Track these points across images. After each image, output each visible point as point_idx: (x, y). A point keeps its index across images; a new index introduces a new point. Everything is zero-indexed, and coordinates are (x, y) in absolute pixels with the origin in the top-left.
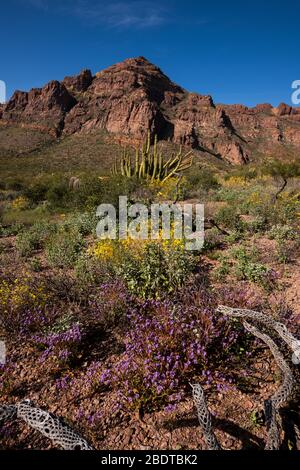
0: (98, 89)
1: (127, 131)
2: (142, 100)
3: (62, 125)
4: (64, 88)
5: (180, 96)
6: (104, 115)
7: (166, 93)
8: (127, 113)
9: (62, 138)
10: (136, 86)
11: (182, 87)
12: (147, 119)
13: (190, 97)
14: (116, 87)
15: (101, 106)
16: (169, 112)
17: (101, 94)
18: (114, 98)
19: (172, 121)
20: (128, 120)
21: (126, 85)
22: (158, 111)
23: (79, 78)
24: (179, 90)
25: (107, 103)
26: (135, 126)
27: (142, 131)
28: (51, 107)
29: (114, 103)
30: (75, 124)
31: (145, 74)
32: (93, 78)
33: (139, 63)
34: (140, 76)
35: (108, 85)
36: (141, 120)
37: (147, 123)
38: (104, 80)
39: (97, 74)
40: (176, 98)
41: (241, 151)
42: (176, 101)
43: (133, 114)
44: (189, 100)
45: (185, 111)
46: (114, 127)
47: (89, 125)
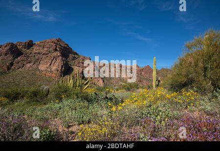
0: (35, 49)
1: (49, 70)
2: (59, 56)
3: (12, 64)
4: (16, 46)
5: (76, 56)
6: (38, 61)
7: (70, 55)
8: (50, 62)
9: (11, 71)
10: (56, 50)
11: (78, 53)
12: (60, 65)
13: (81, 57)
14: (45, 49)
15: (37, 57)
16: (71, 63)
17: (37, 52)
18: (44, 54)
19: (73, 67)
20: (50, 64)
21: (51, 49)
22: (66, 62)
23: (26, 43)
24: (76, 54)
25: (40, 56)
26: (54, 68)
27: (58, 70)
28: (6, 54)
29: (44, 56)
30: (20, 64)
31: (60, 45)
32: (33, 44)
33: (58, 41)
34: (58, 46)
35: (41, 48)
36: (57, 65)
37: (60, 67)
38: (40, 46)
39: (36, 43)
40: (74, 57)
41: (104, 81)
42: (74, 58)
43: (53, 62)
44: (81, 59)
45: (79, 63)
46: (42, 67)
47: (28, 65)
